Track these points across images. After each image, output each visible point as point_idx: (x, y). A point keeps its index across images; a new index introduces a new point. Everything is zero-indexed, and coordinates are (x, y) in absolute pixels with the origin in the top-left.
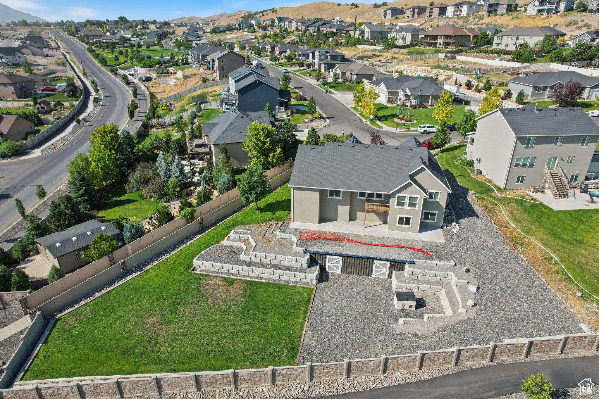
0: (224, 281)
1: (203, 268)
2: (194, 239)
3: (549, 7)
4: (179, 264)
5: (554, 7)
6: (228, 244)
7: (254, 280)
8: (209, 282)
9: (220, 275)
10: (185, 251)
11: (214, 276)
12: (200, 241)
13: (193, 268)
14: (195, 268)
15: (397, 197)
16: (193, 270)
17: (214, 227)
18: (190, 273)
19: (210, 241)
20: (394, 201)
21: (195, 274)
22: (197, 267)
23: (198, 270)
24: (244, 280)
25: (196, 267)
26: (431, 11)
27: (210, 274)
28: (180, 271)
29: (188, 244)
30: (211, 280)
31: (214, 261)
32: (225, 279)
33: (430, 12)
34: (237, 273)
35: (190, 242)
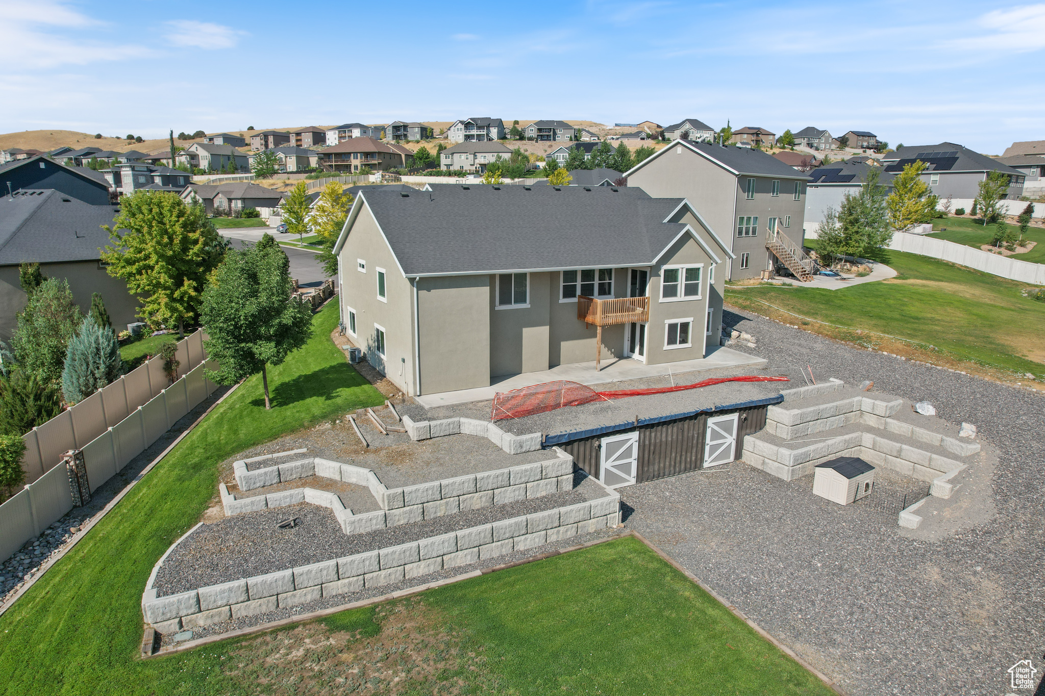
0: (331, 631)
1: (202, 620)
2: (72, 541)
3: (479, 133)
4: (60, 651)
5: (485, 133)
6: (248, 510)
7: (442, 582)
8: (270, 660)
9: (295, 618)
10: (57, 592)
11: (275, 631)
12: (104, 539)
13: (147, 638)
14: (158, 638)
15: (662, 273)
16: (155, 649)
17: (134, 483)
18: (145, 664)
19: (153, 525)
20: (655, 286)
21: (179, 658)
22: (168, 627)
23: (178, 637)
24: (408, 598)
25: (162, 628)
26: (299, 138)
27: (247, 630)
28: (83, 677)
29: (47, 565)
30: (277, 649)
31: (247, 574)
32: (332, 624)
33: (297, 140)
34: (357, 588)
35: (57, 555)
